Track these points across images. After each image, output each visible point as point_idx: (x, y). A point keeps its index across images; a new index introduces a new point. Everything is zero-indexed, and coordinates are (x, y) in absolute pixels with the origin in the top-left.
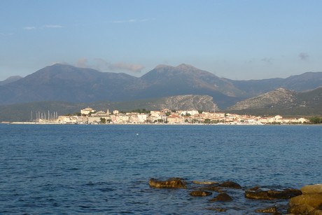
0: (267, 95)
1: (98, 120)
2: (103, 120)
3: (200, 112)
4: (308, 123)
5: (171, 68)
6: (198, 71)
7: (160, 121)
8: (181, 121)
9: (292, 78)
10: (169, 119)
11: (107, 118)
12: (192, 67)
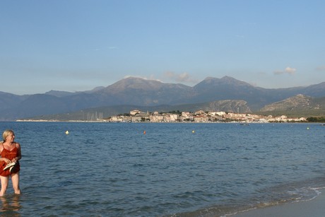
0: (289, 100)
1: (140, 119)
2: (143, 119)
3: (227, 113)
4: (305, 122)
5: (217, 79)
6: (238, 81)
7: (188, 120)
8: (205, 120)
9: (312, 86)
10: (196, 119)
11: (146, 118)
12: (233, 79)
